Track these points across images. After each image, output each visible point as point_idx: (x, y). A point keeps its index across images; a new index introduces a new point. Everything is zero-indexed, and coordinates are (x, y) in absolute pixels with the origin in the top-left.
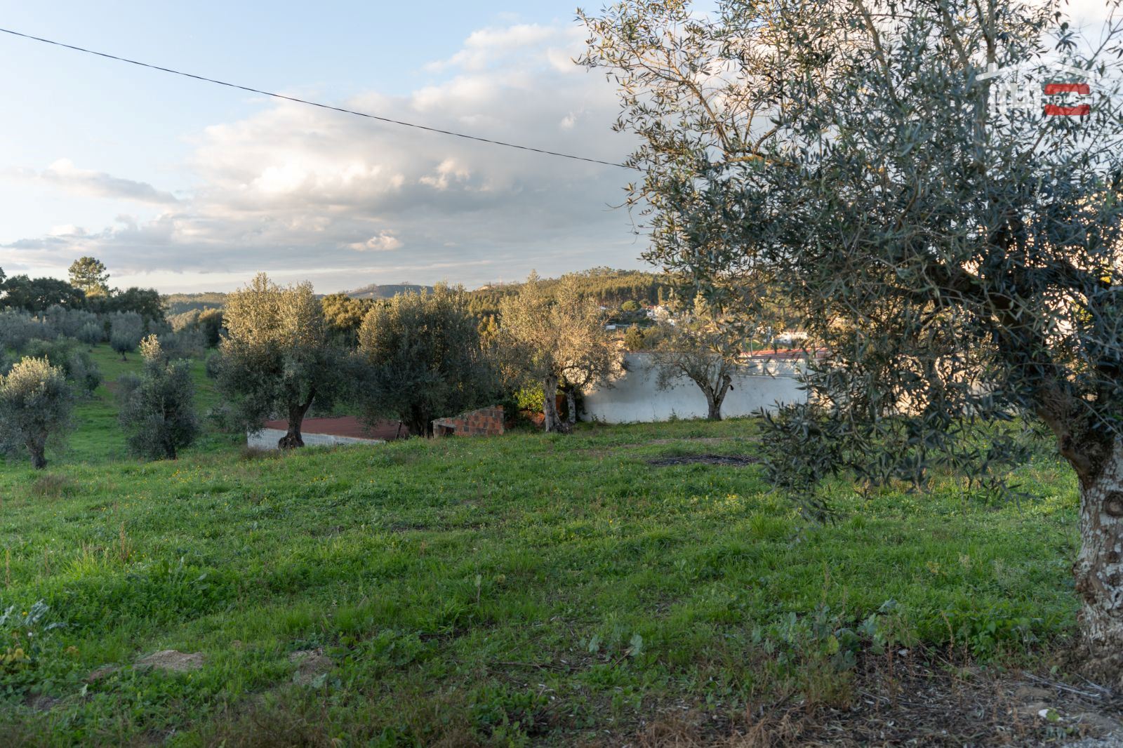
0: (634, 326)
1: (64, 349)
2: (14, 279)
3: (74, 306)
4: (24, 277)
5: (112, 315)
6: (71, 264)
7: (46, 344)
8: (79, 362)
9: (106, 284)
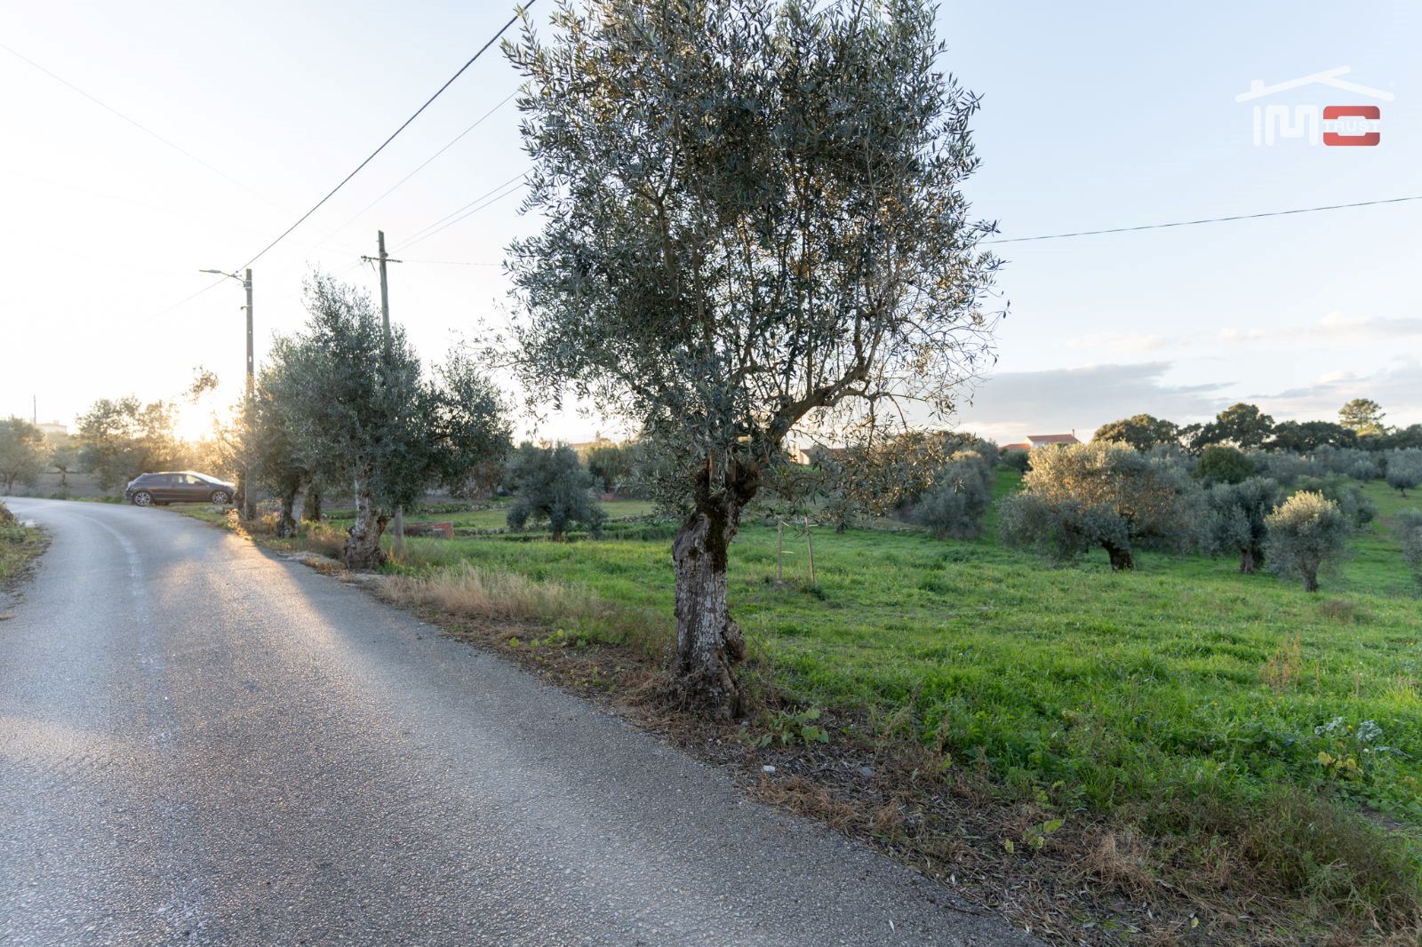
1: (1333, 485)
2: (1283, 425)
3: (1344, 445)
4: (1292, 422)
5: (1388, 453)
6: (1341, 407)
7: (1314, 480)
8: (1350, 497)
9: (1381, 422)
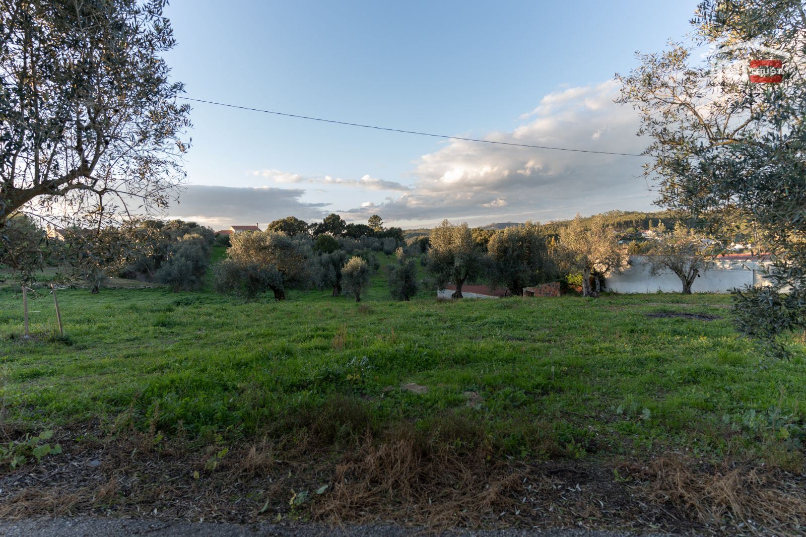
0: (634, 242)
1: (366, 253)
2: (349, 225)
3: (370, 235)
4: (353, 224)
5: (384, 239)
6: (369, 218)
7: (360, 251)
8: (372, 259)
9: (382, 226)
